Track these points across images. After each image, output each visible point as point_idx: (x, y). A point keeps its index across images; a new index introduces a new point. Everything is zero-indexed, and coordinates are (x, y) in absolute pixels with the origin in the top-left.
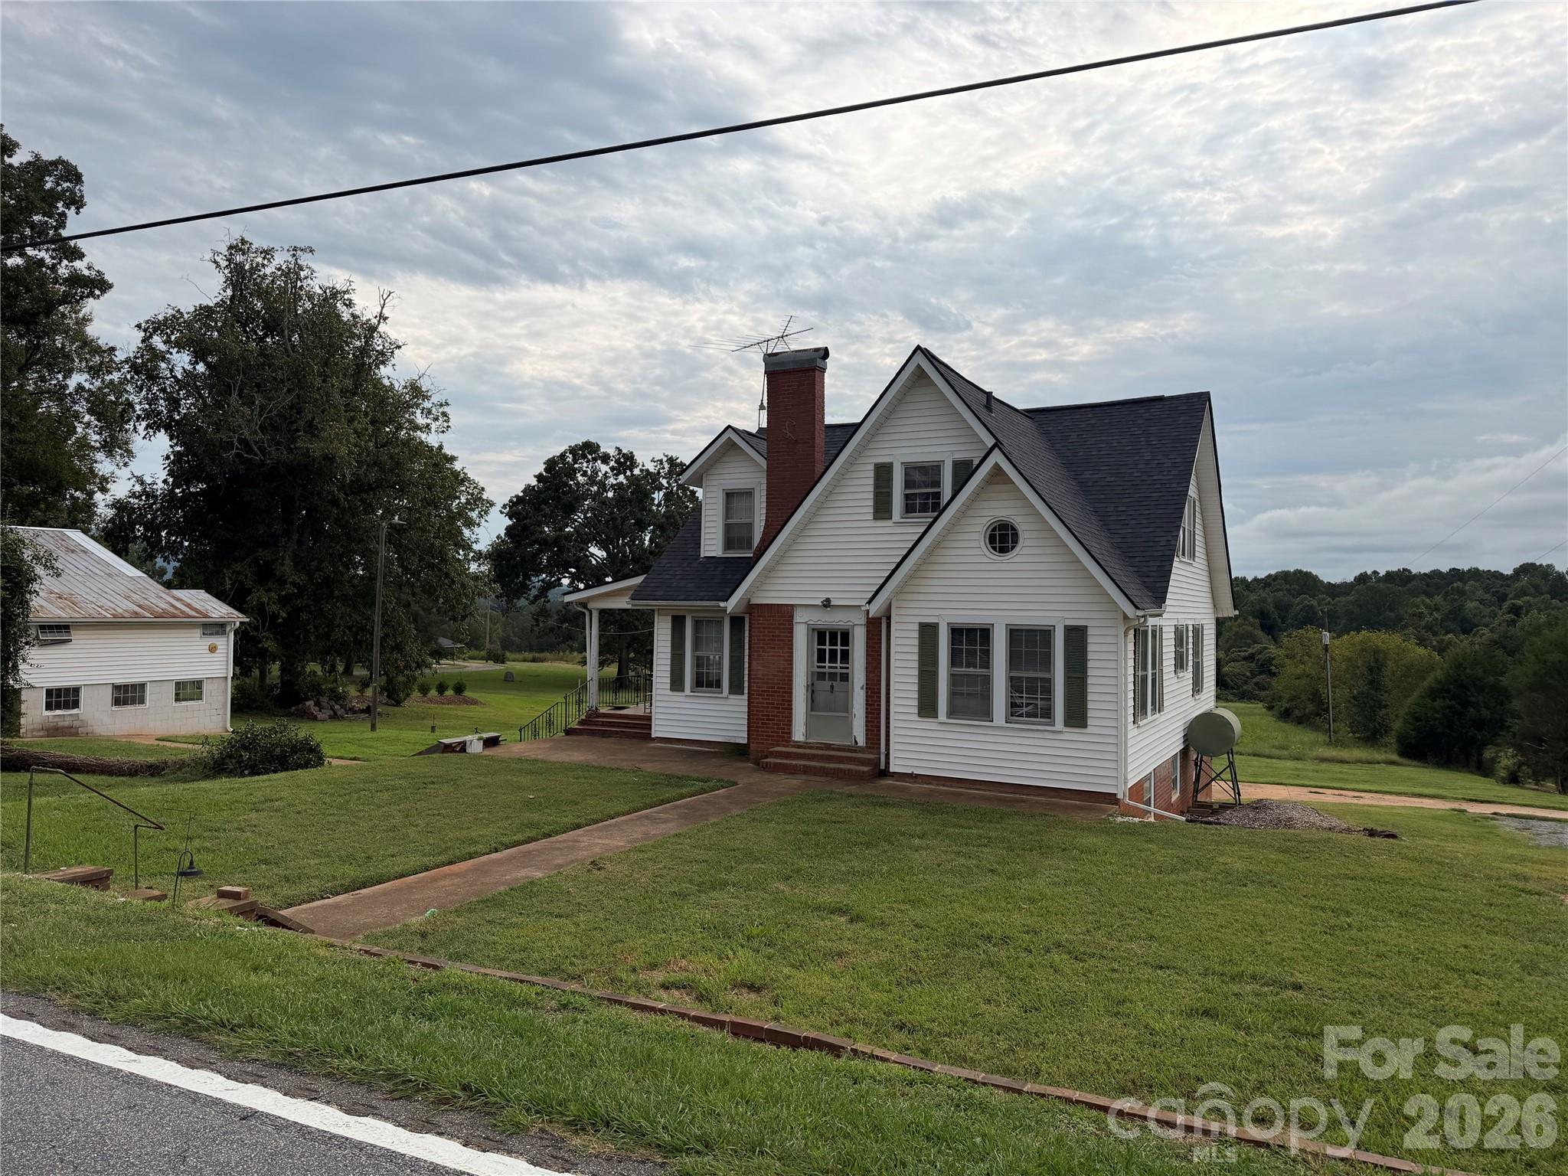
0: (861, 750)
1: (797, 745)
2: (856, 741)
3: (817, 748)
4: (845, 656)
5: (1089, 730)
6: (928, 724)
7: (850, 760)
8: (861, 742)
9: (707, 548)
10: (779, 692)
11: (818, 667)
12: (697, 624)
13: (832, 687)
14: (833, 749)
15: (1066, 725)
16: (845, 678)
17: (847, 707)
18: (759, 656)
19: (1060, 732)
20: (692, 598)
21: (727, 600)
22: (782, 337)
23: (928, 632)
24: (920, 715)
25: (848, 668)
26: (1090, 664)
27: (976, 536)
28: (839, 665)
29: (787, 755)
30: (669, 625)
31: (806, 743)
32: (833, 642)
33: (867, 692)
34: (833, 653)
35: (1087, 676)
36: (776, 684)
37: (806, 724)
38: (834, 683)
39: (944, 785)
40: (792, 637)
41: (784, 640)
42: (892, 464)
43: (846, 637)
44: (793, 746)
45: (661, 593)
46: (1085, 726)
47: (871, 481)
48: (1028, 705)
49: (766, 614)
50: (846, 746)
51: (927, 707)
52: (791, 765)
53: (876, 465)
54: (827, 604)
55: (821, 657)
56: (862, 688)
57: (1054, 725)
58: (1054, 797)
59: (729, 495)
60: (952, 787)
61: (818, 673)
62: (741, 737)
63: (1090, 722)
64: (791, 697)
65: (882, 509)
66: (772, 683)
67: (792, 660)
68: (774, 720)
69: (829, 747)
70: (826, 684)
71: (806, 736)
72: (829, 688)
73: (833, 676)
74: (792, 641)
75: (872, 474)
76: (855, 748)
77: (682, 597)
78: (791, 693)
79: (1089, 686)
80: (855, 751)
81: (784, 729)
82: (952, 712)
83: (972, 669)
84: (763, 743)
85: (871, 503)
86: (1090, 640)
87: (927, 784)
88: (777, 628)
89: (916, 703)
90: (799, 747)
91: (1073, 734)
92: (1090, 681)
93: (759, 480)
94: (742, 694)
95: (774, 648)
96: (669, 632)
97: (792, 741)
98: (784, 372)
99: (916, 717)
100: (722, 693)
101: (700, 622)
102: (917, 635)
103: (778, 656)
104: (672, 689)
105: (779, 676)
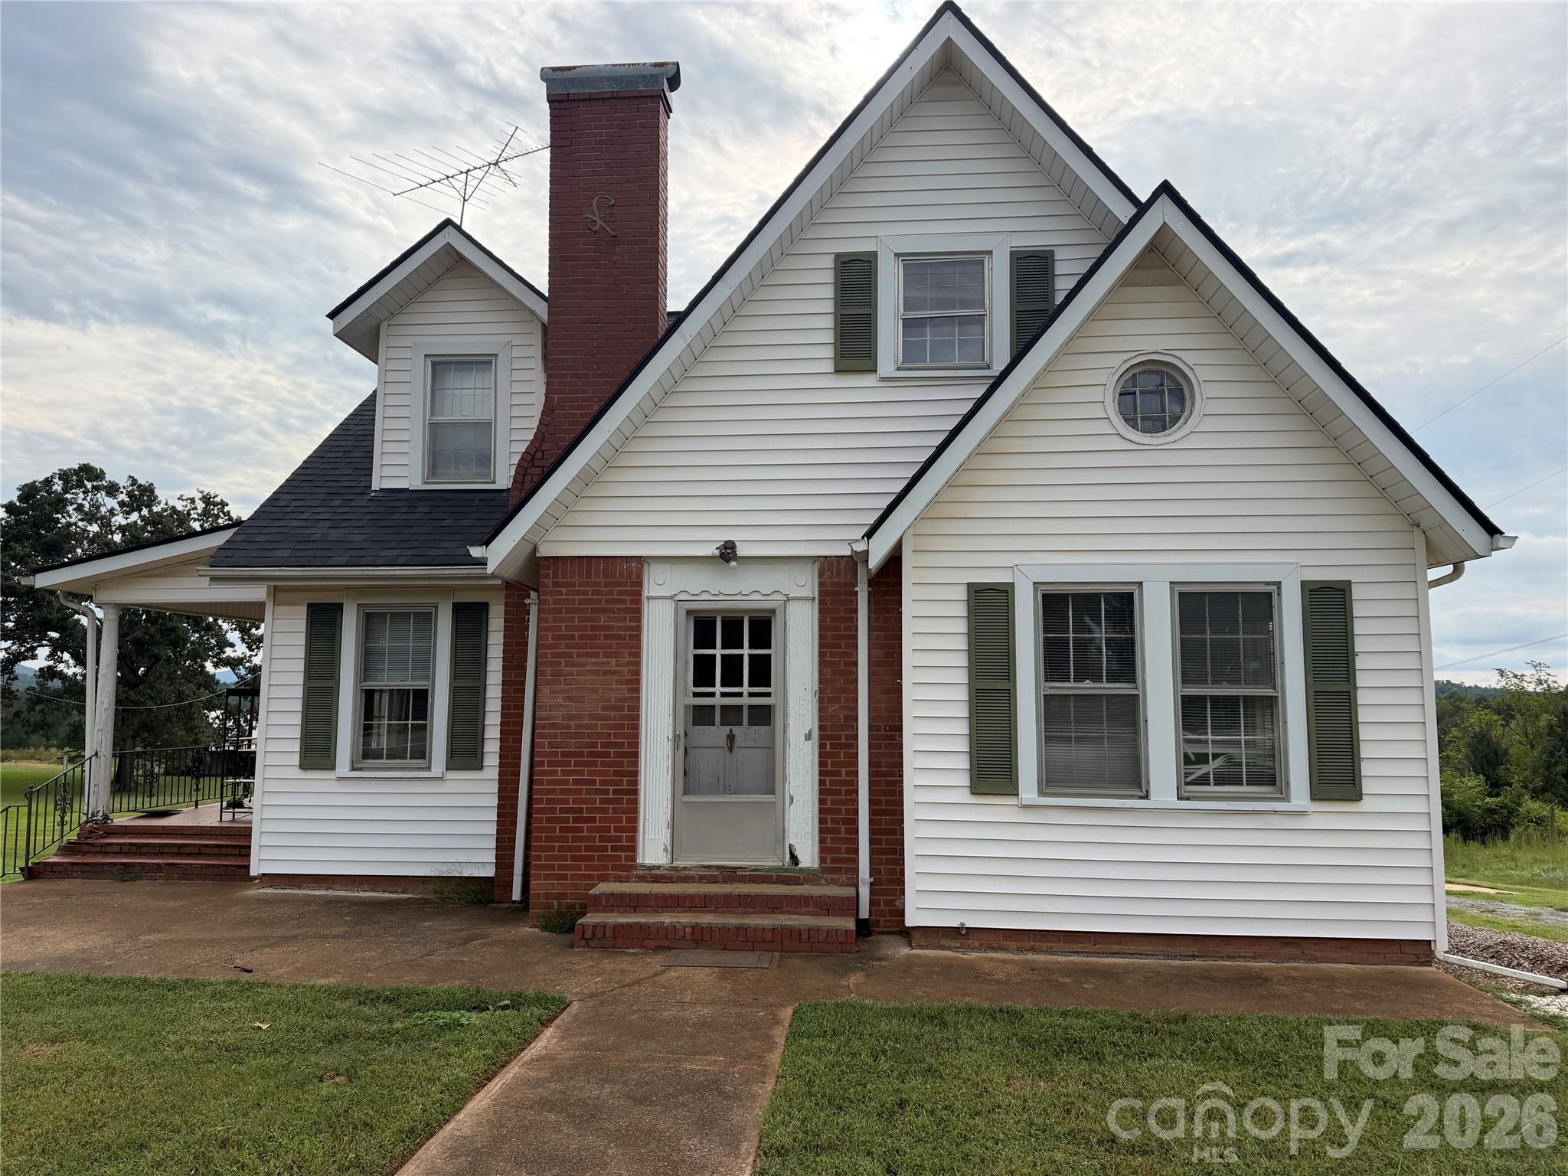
0: (809, 877)
1: (654, 875)
2: (794, 859)
3: (702, 879)
4: (762, 673)
5: (1367, 804)
6: (997, 809)
7: (781, 903)
8: (809, 857)
9: (387, 472)
10: (607, 755)
11: (696, 695)
12: (371, 621)
13: (731, 738)
14: (743, 880)
15: (1315, 796)
16: (763, 716)
17: (770, 781)
18: (559, 674)
19: (1302, 813)
20: (365, 561)
21: (487, 543)
22: (496, 164)
23: (988, 605)
24: (975, 790)
25: (768, 695)
26: (1360, 663)
27: (1096, 394)
28: (746, 688)
29: (635, 903)
30: (301, 625)
31: (676, 869)
32: (732, 639)
33: (822, 746)
34: (732, 667)
35: (1356, 688)
36: (600, 735)
37: (673, 825)
38: (736, 730)
39: (1033, 950)
40: (639, 628)
41: (619, 637)
42: (875, 254)
43: (762, 628)
44: (642, 879)
45: (287, 553)
46: (1358, 797)
47: (829, 292)
48: (1215, 756)
49: (576, 580)
50: (771, 869)
51: (991, 772)
52: (660, 928)
53: (838, 256)
54: (728, 553)
55: (703, 672)
56: (808, 737)
57: (1287, 799)
58: (1292, 959)
59: (441, 366)
60: (1052, 953)
61: (695, 707)
62: (481, 863)
63: (1367, 787)
64: (636, 764)
65: (852, 350)
66: (590, 736)
67: (638, 682)
68: (593, 820)
69: (730, 874)
70: (717, 733)
71: (673, 850)
72: (723, 741)
73: (731, 715)
74: (638, 638)
75: (829, 277)
76: (792, 873)
77: (343, 560)
78: (636, 755)
79: (1360, 711)
80: (796, 881)
81: (619, 839)
82: (1053, 780)
83: (1088, 684)
84: (564, 877)
85: (829, 337)
86: (1358, 610)
87: (995, 949)
88: (604, 611)
89: (964, 763)
90: (656, 879)
91: (1332, 816)
92: (1362, 698)
93: (507, 338)
94: (481, 768)
95: (596, 655)
96: (301, 639)
97: (634, 867)
98: (591, 99)
99: (965, 796)
100: (429, 768)
101: (382, 616)
102: (961, 610)
103: (605, 673)
104: (304, 766)
105: (608, 718)
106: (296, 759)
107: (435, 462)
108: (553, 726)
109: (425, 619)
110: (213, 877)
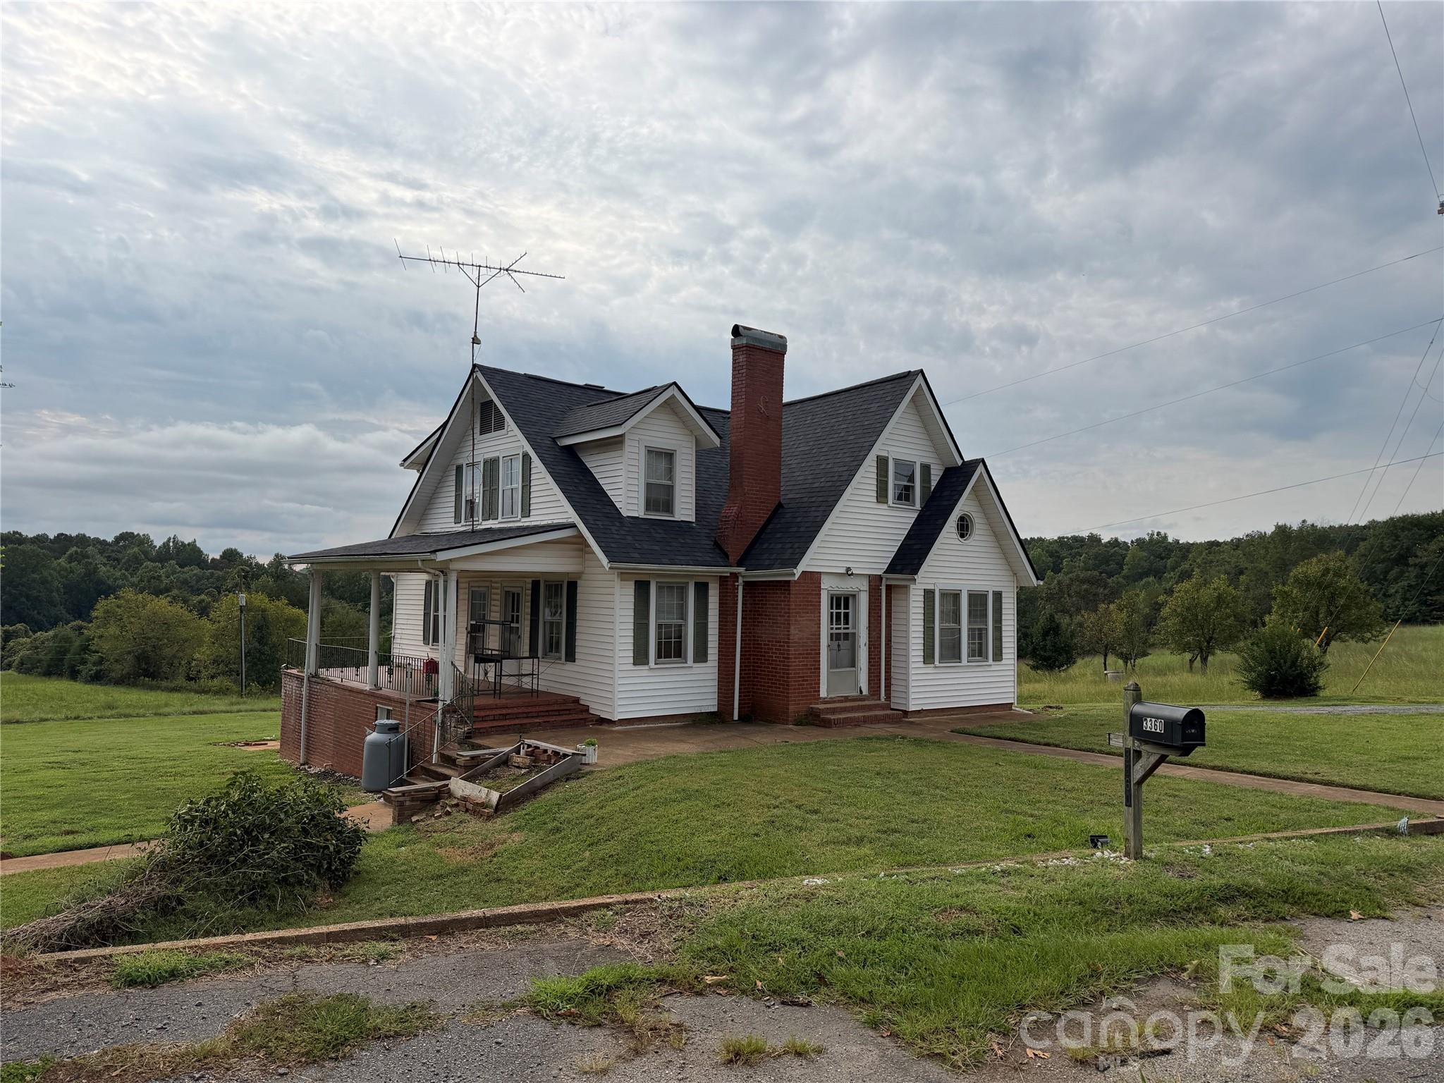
0: (865, 698)
1: (825, 701)
2: (861, 692)
3: (837, 702)
4: (846, 618)
5: (1004, 662)
6: (929, 669)
8: (865, 690)
9: (630, 507)
10: (812, 654)
11: (831, 629)
12: (660, 588)
13: (839, 646)
14: (848, 701)
15: (993, 660)
16: (848, 637)
17: (853, 662)
18: (797, 621)
19: (990, 665)
23: (929, 595)
24: (925, 662)
25: (850, 628)
26: (1004, 617)
27: (953, 524)
28: (842, 626)
30: (632, 591)
31: (829, 698)
33: (870, 648)
34: (838, 616)
35: (1003, 626)
36: (810, 646)
37: (829, 681)
38: (840, 642)
40: (820, 602)
41: (815, 605)
42: (888, 457)
43: (847, 601)
44: (822, 703)
46: (1001, 660)
47: (875, 470)
48: (974, 648)
49: (810, 582)
50: (856, 696)
51: (928, 658)
52: (854, 717)
53: (878, 456)
54: (848, 572)
55: (837, 619)
56: (865, 645)
57: (988, 661)
58: (992, 711)
59: (650, 453)
61: (836, 633)
62: (712, 705)
63: (1003, 656)
64: (819, 657)
65: (881, 496)
66: (807, 646)
67: (820, 624)
68: (809, 680)
69: (845, 699)
70: (834, 644)
71: (829, 691)
72: (836, 647)
73: (838, 636)
74: (820, 606)
75: (875, 464)
76: (861, 696)
78: (819, 654)
79: (1003, 632)
80: (862, 700)
81: (815, 687)
82: (942, 659)
83: (949, 624)
85: (874, 488)
86: (1003, 601)
88: (810, 594)
89: (920, 653)
90: (825, 703)
91: (997, 666)
92: (1003, 629)
93: (680, 442)
94: (706, 661)
95: (808, 613)
96: (632, 599)
97: (820, 698)
99: (921, 665)
100: (686, 662)
101: (664, 587)
102: (922, 599)
103: (810, 620)
104: (634, 663)
105: (812, 639)
106: (631, 660)
107: (650, 505)
108: (795, 643)
109: (682, 590)
110: (567, 726)
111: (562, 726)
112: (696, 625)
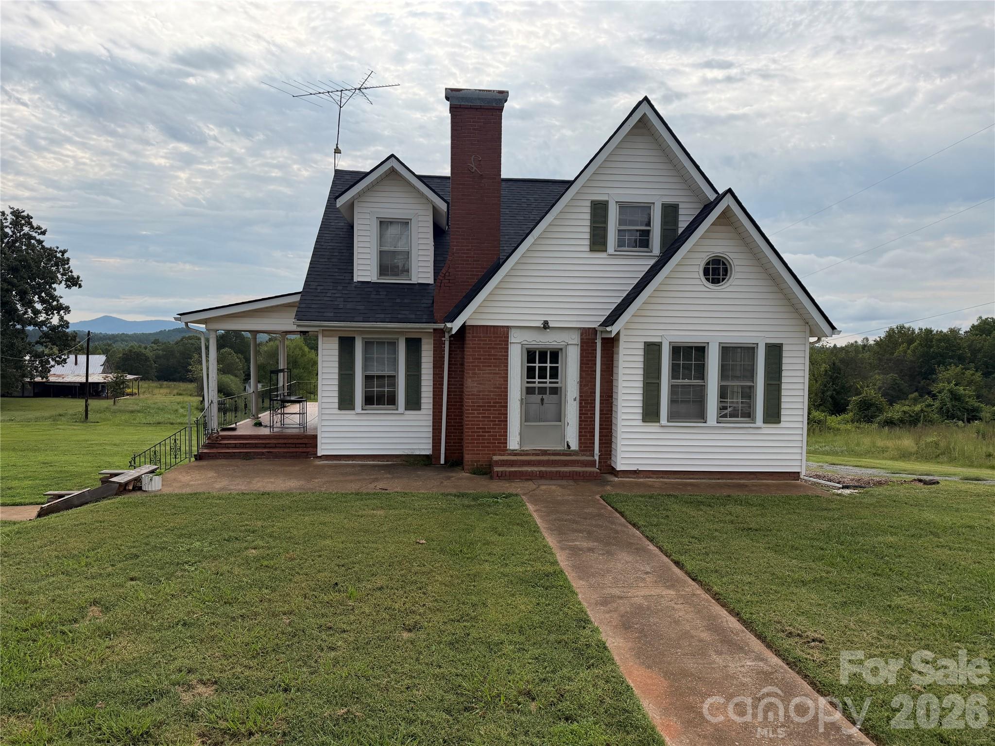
0: (575, 453)
1: (514, 453)
2: (569, 446)
3: (533, 454)
4: (555, 373)
5: (782, 425)
6: (652, 428)
7: (565, 464)
8: (574, 446)
9: (360, 273)
10: (496, 406)
11: (528, 382)
12: (368, 344)
13: (542, 400)
14: (549, 454)
15: (765, 422)
16: (555, 391)
17: (559, 417)
18: (475, 374)
19: (760, 428)
21: (452, 322)
22: (360, 89)
23: (652, 350)
24: (644, 420)
25: (557, 383)
26: (784, 374)
27: (696, 269)
28: (548, 380)
29: (512, 463)
30: (336, 346)
31: (523, 451)
32: (543, 359)
33: (580, 403)
34: (543, 370)
35: (781, 383)
36: (492, 399)
37: (520, 434)
38: (544, 396)
39: (662, 478)
40: (507, 355)
41: (500, 359)
42: (607, 202)
43: (555, 355)
44: (510, 455)
46: (779, 422)
47: (588, 216)
48: (730, 407)
49: (482, 335)
50: (560, 450)
51: (650, 413)
52: (527, 472)
53: (592, 202)
54: (546, 325)
55: (530, 373)
56: (575, 400)
57: (755, 423)
58: (753, 479)
59: (384, 224)
60: (669, 479)
61: (528, 387)
62: (425, 448)
63: (783, 419)
64: (507, 410)
65: (598, 242)
66: (488, 399)
67: (507, 377)
68: (490, 432)
69: (545, 453)
70: (537, 398)
71: (521, 443)
72: (539, 401)
73: (542, 391)
74: (507, 359)
75: (588, 210)
76: (568, 451)
77: (361, 319)
78: (506, 407)
79: (782, 391)
80: (570, 455)
81: (501, 439)
82: (672, 417)
83: (686, 380)
84: (479, 454)
85: (588, 236)
86: (785, 354)
87: (648, 478)
88: (493, 348)
89: (640, 411)
90: (515, 455)
91: (770, 429)
92: (784, 386)
93: (417, 211)
94: (419, 409)
95: (490, 366)
96: (336, 353)
97: (507, 450)
98: (471, 108)
99: (640, 423)
100: (397, 409)
101: (372, 343)
102: (642, 352)
103: (494, 373)
104: (340, 408)
105: (496, 392)
106: (336, 406)
107: (383, 270)
108: (473, 395)
109: (393, 344)
110: (290, 457)
111: (285, 457)
112: (408, 377)
